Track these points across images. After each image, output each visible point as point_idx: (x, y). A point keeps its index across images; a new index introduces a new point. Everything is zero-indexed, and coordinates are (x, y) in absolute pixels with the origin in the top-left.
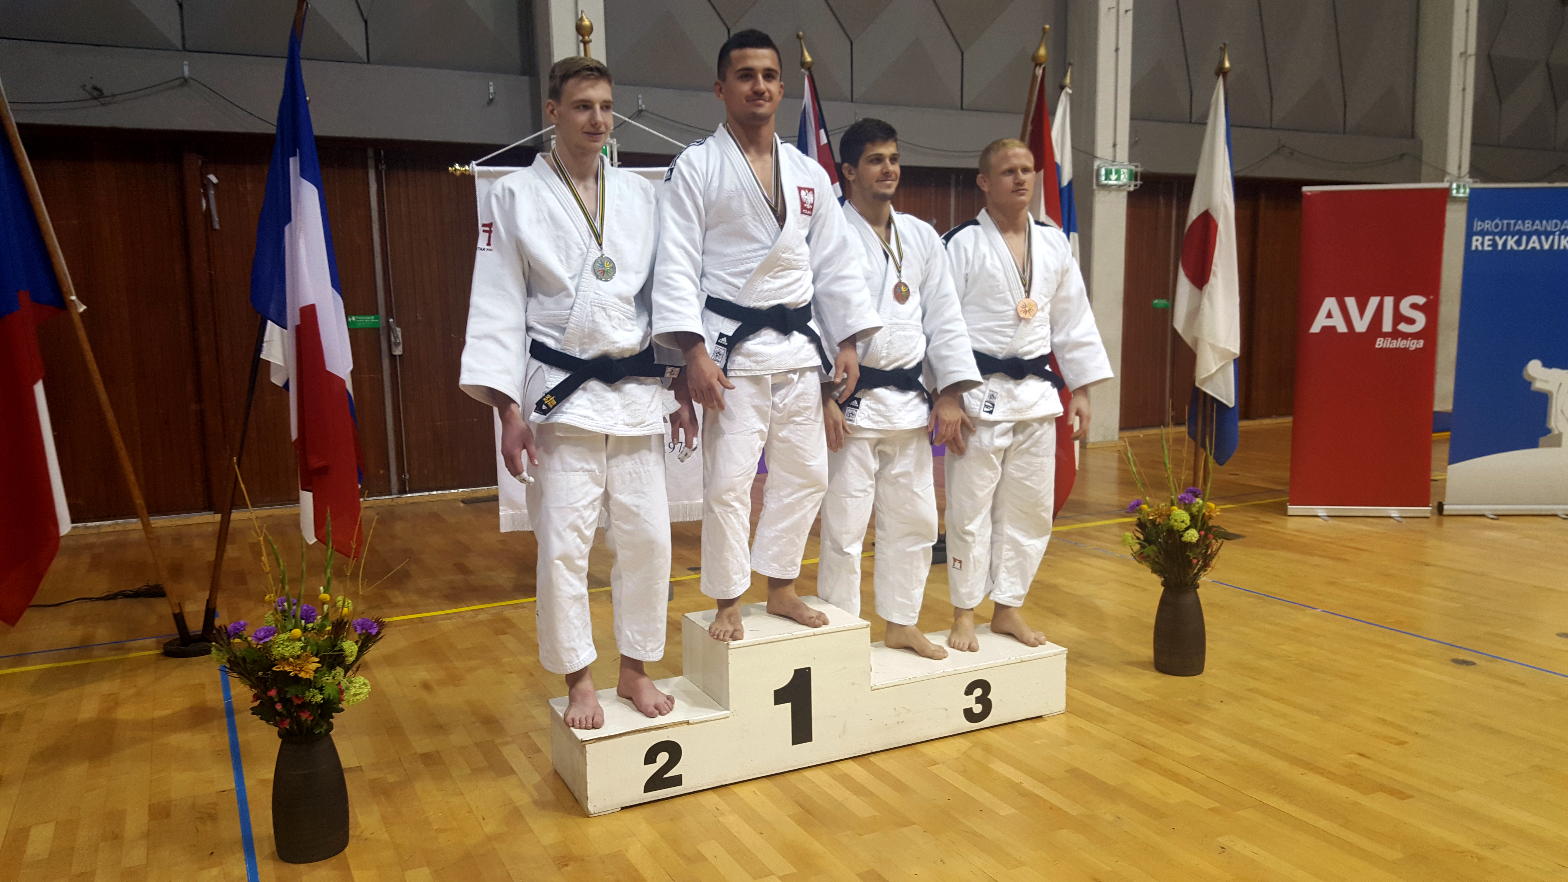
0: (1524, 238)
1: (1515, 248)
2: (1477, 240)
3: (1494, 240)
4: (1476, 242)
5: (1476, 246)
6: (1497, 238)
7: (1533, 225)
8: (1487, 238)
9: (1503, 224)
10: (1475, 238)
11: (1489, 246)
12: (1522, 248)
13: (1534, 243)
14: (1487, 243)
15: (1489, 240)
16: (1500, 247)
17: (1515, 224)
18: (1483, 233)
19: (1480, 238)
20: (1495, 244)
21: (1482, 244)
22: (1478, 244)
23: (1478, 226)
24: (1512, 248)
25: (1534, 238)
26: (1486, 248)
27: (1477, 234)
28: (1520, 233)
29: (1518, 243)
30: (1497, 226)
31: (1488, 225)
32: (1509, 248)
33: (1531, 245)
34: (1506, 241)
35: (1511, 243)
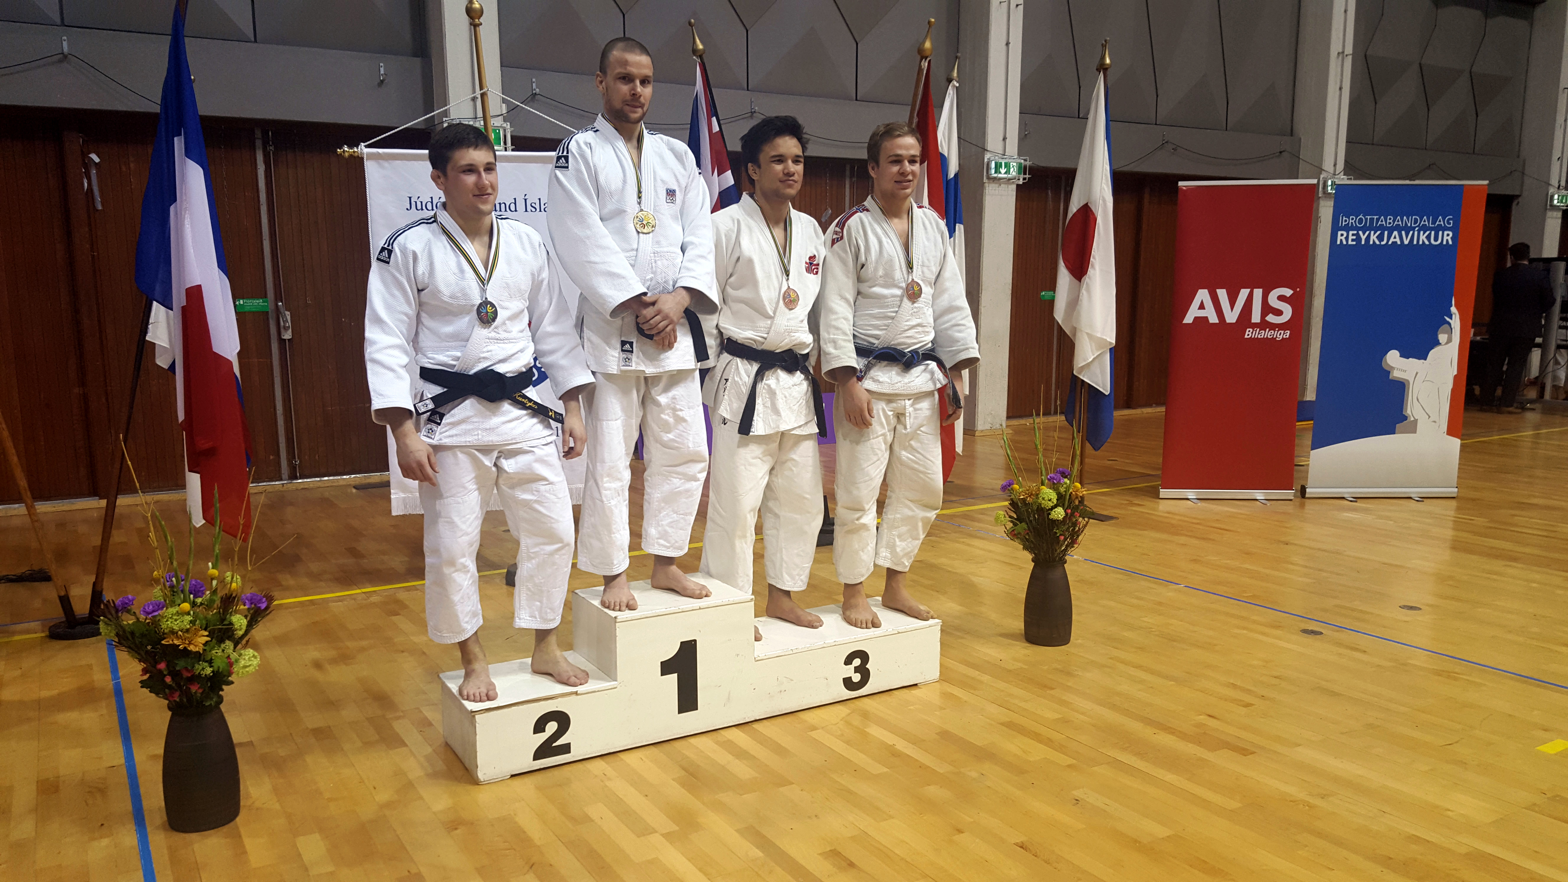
0: (1386, 233)
1: (1378, 243)
2: (1342, 235)
3: (1357, 235)
4: (1341, 237)
5: (1341, 240)
6: (1361, 233)
7: (1394, 221)
8: (1351, 233)
9: (1366, 219)
10: (1340, 233)
11: (1353, 240)
12: (1383, 243)
14: (1351, 237)
15: (1353, 235)
16: (1363, 243)
17: (1378, 220)
18: (1347, 228)
19: (1345, 233)
20: (1358, 239)
21: (1347, 238)
22: (1343, 238)
23: (1343, 221)
24: (1374, 242)
25: (1395, 233)
26: (1350, 243)
27: (1342, 229)
28: (1382, 228)
29: (1381, 238)
30: (1361, 221)
31: (1352, 220)
32: (1371, 243)
33: (1392, 240)
34: (1369, 235)
35: (1374, 238)
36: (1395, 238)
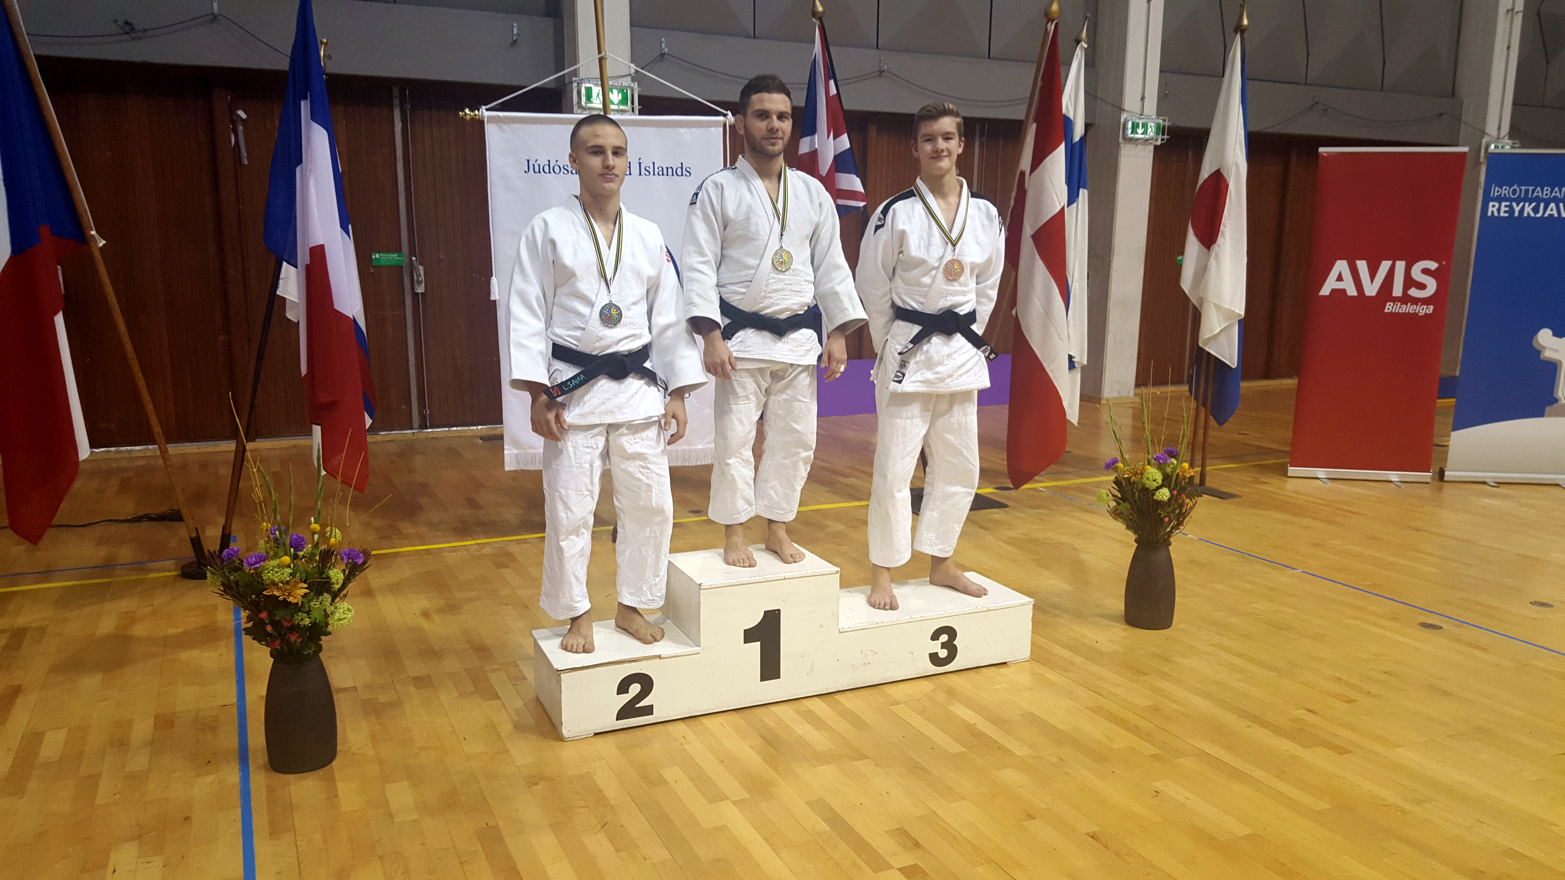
0: (1542, 205)
1: (1532, 215)
2: (1494, 206)
3: (1511, 207)
4: (1492, 208)
5: (1493, 212)
6: (1514, 204)
7: (1551, 192)
8: (1503, 204)
9: (1521, 190)
10: (1491, 204)
11: (1505, 212)
12: (1539, 215)
13: (1552, 211)
14: (1503, 209)
15: (1506, 206)
16: (1516, 214)
17: (1533, 191)
18: (1500, 199)
19: (1497, 205)
20: (1511, 210)
21: (1499, 210)
22: (1495, 210)
23: (1495, 191)
24: (1528, 214)
25: (1553, 205)
26: (1502, 214)
27: (1494, 200)
28: (1538, 200)
29: (1536, 210)
30: (1514, 192)
31: (1505, 191)
32: (1525, 215)
33: (1548, 212)
34: (1523, 207)
35: (1528, 210)
36: (1552, 210)
